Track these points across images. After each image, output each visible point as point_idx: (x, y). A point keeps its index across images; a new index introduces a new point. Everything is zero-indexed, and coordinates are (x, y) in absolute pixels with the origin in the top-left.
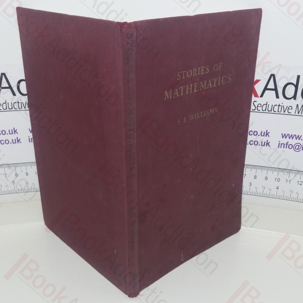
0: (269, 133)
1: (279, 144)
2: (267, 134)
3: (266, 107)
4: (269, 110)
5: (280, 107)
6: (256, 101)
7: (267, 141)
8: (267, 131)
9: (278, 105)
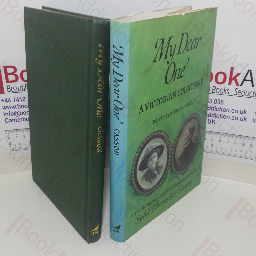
0: (246, 111)
1: (254, 120)
2: (245, 112)
3: (245, 93)
4: (247, 95)
5: (255, 93)
6: (237, 89)
7: (245, 117)
8: (245, 110)
9: (253, 92)
